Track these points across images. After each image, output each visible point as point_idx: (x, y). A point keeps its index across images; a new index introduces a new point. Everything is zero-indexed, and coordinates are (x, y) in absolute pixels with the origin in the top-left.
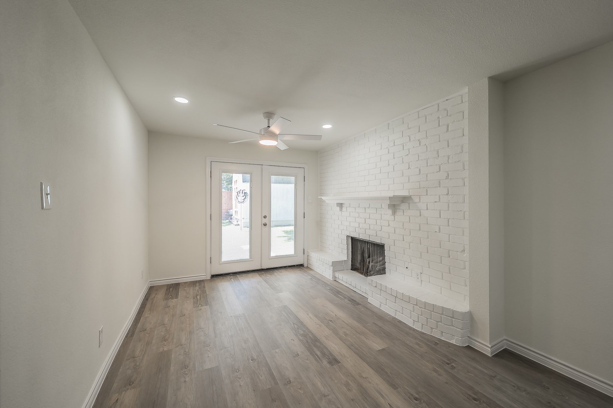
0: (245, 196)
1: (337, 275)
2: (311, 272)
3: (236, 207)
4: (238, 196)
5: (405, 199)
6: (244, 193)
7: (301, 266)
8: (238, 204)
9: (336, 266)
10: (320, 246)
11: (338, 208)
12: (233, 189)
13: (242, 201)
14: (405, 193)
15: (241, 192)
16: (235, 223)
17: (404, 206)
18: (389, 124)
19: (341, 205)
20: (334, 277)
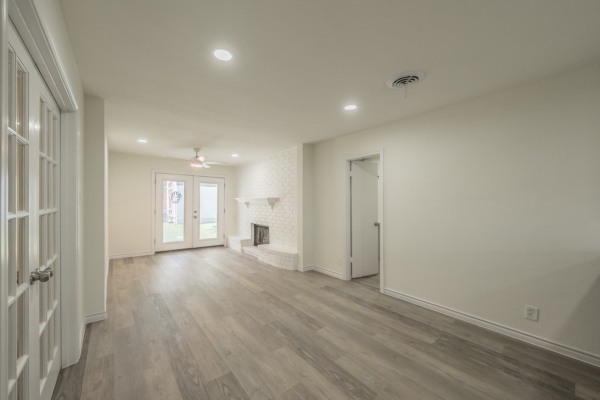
0: (179, 197)
1: (244, 248)
2: (228, 249)
3: (170, 207)
4: (172, 197)
5: (277, 200)
6: (178, 194)
7: (222, 246)
8: (172, 203)
9: (244, 243)
10: (236, 232)
11: (246, 206)
12: (167, 191)
13: (177, 201)
14: (277, 197)
15: (176, 193)
16: (169, 220)
17: (277, 204)
18: (270, 157)
19: (247, 204)
20: (242, 251)
